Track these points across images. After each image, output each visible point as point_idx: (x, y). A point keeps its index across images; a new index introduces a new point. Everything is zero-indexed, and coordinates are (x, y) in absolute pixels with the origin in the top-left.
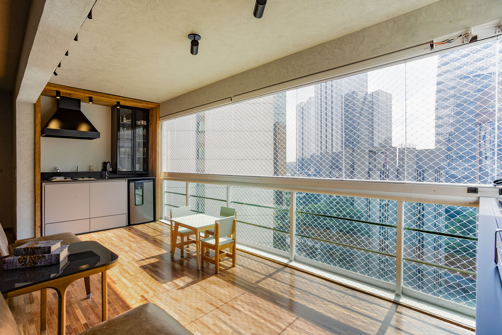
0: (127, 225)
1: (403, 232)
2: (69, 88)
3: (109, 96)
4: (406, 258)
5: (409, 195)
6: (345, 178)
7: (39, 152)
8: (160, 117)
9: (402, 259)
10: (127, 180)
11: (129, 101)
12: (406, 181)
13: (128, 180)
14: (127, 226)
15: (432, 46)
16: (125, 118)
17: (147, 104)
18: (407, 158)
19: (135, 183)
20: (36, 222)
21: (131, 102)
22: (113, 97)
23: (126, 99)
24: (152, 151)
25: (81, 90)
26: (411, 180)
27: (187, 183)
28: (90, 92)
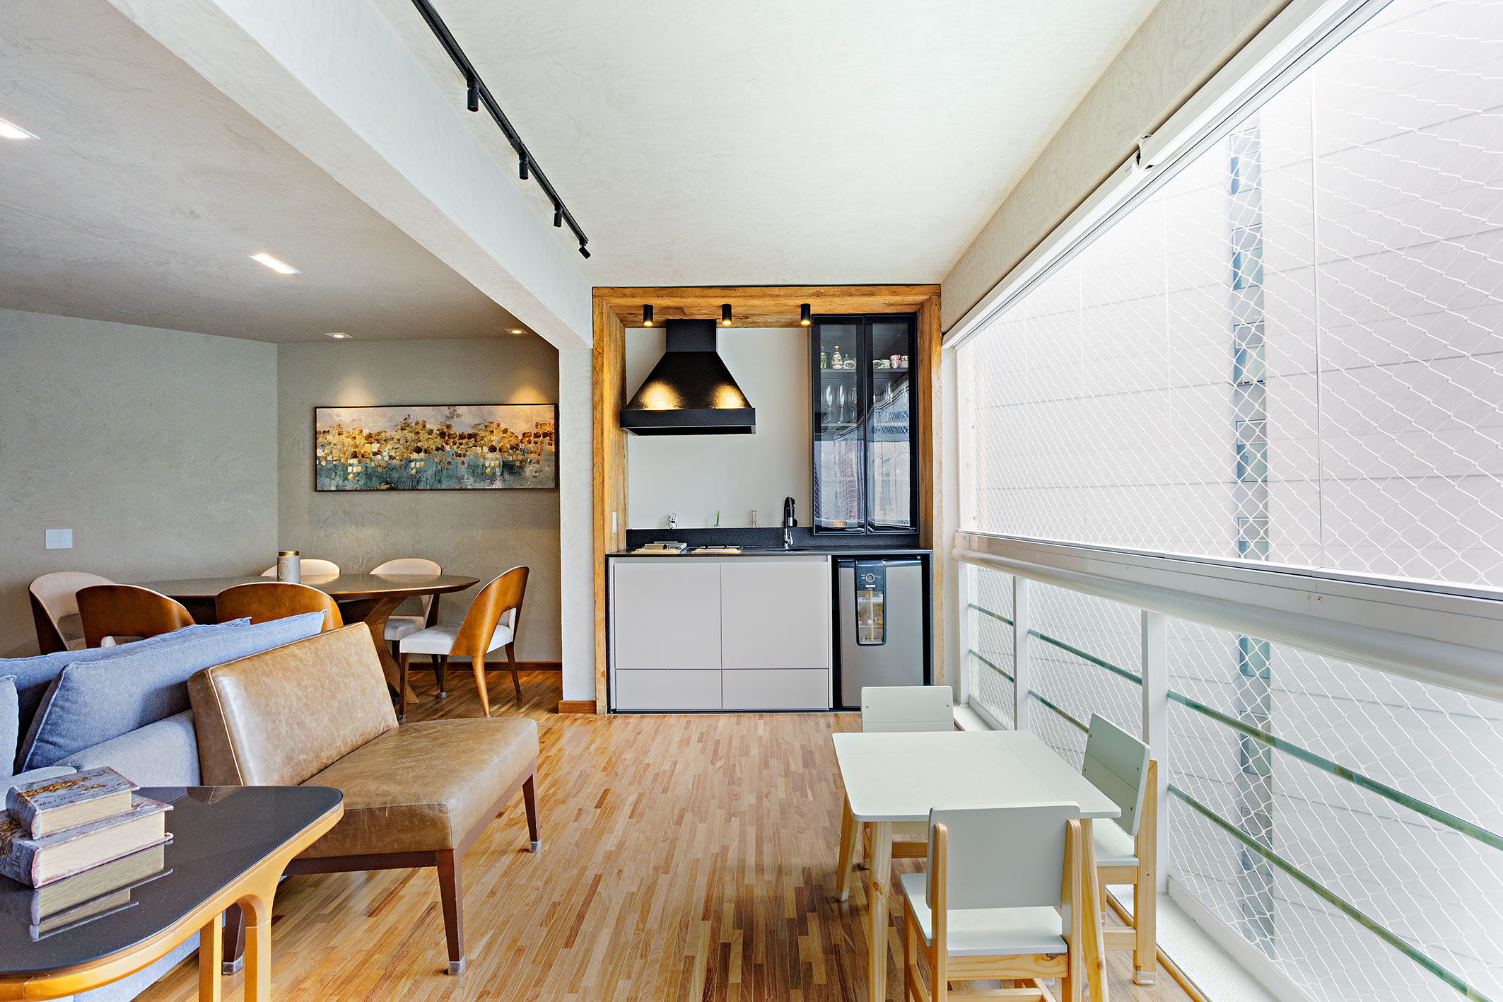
0: (831, 706)
2: (665, 292)
3: (770, 293)
7: (601, 476)
8: (943, 334)
10: (830, 558)
11: (834, 295)
13: (833, 557)
14: (831, 710)
16: (837, 356)
17: (895, 293)
19: (856, 568)
20: (597, 662)
21: (839, 296)
22: (783, 291)
23: (822, 290)
25: (694, 289)
27: (1015, 579)
28: (719, 292)
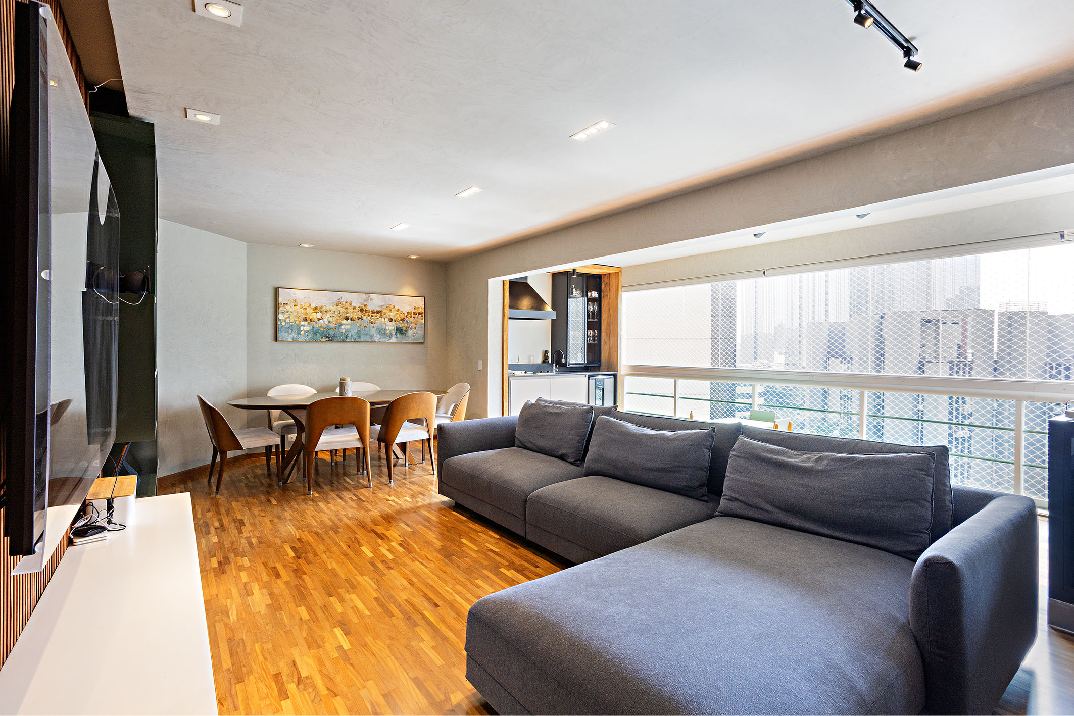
1: (1024, 436)
4: (1027, 464)
5: (1031, 393)
6: (942, 375)
8: (623, 287)
9: (1022, 466)
10: (585, 375)
12: (1028, 379)
13: (588, 375)
15: (1062, 236)
16: (574, 290)
18: (1029, 353)
19: (595, 380)
24: (609, 335)
26: (1035, 378)
27: (675, 382)
